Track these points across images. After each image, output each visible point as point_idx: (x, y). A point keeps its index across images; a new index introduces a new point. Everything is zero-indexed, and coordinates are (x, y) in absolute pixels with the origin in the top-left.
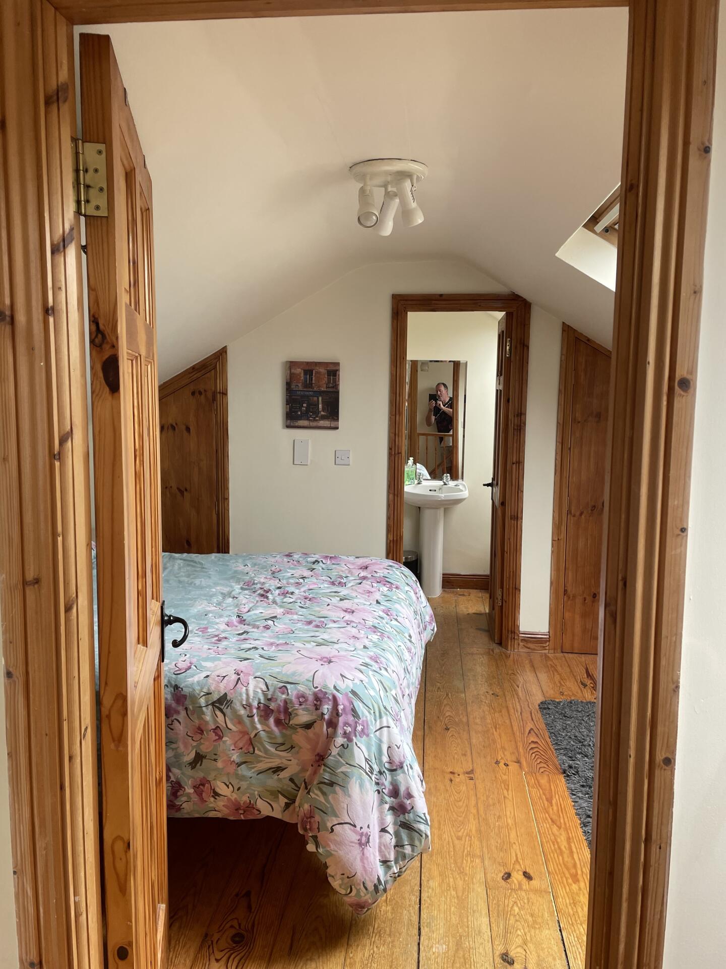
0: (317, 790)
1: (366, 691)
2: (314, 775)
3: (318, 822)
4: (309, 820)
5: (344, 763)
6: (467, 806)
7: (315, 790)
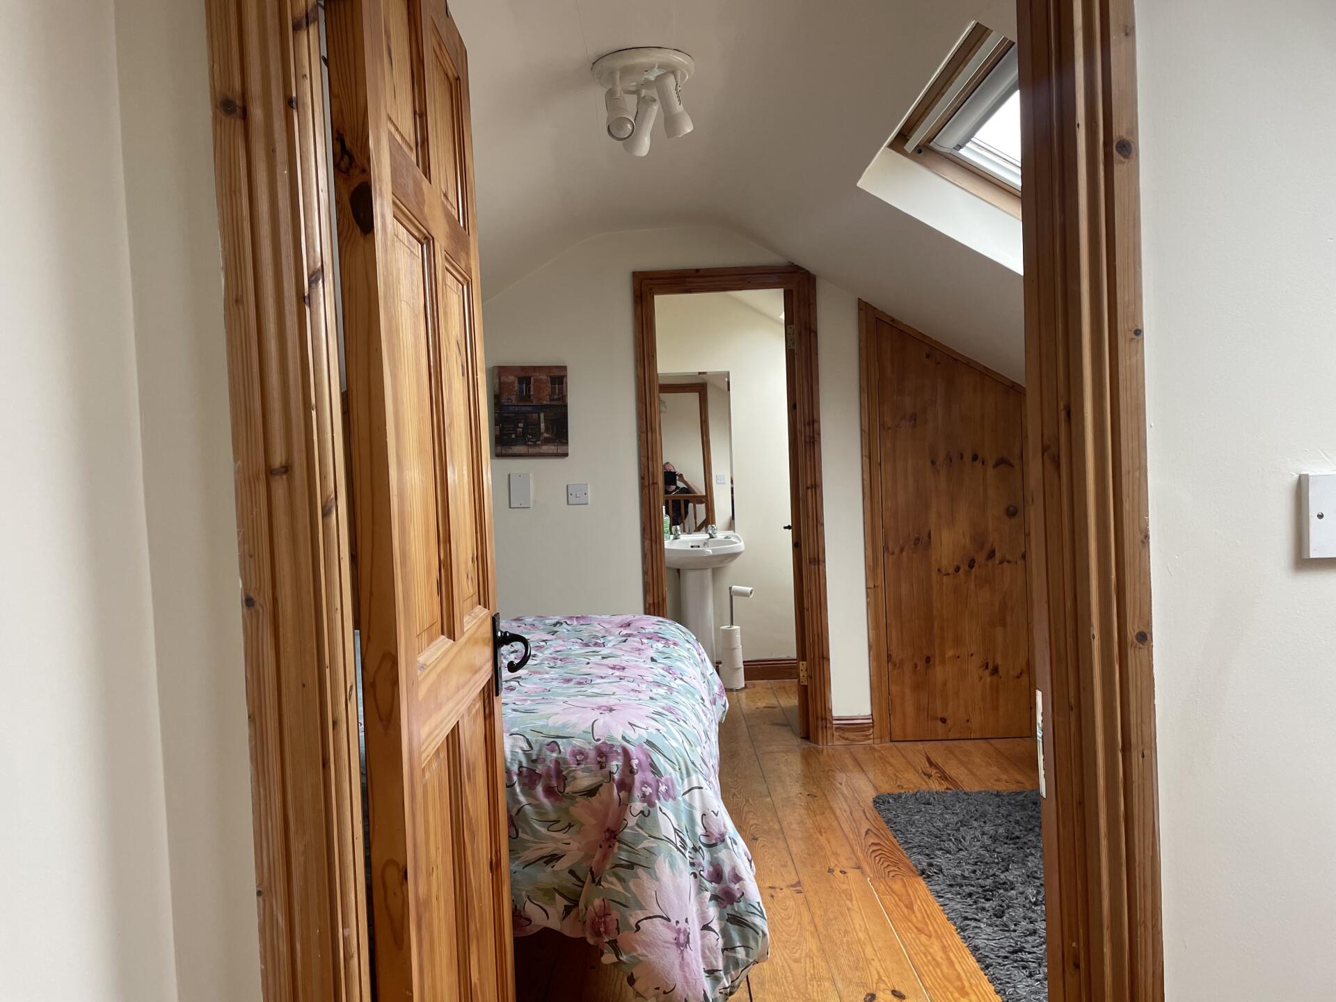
0: (610, 876)
1: (666, 741)
2: (603, 861)
3: (617, 920)
4: (603, 919)
5: (647, 835)
6: (799, 923)
7: (607, 877)
